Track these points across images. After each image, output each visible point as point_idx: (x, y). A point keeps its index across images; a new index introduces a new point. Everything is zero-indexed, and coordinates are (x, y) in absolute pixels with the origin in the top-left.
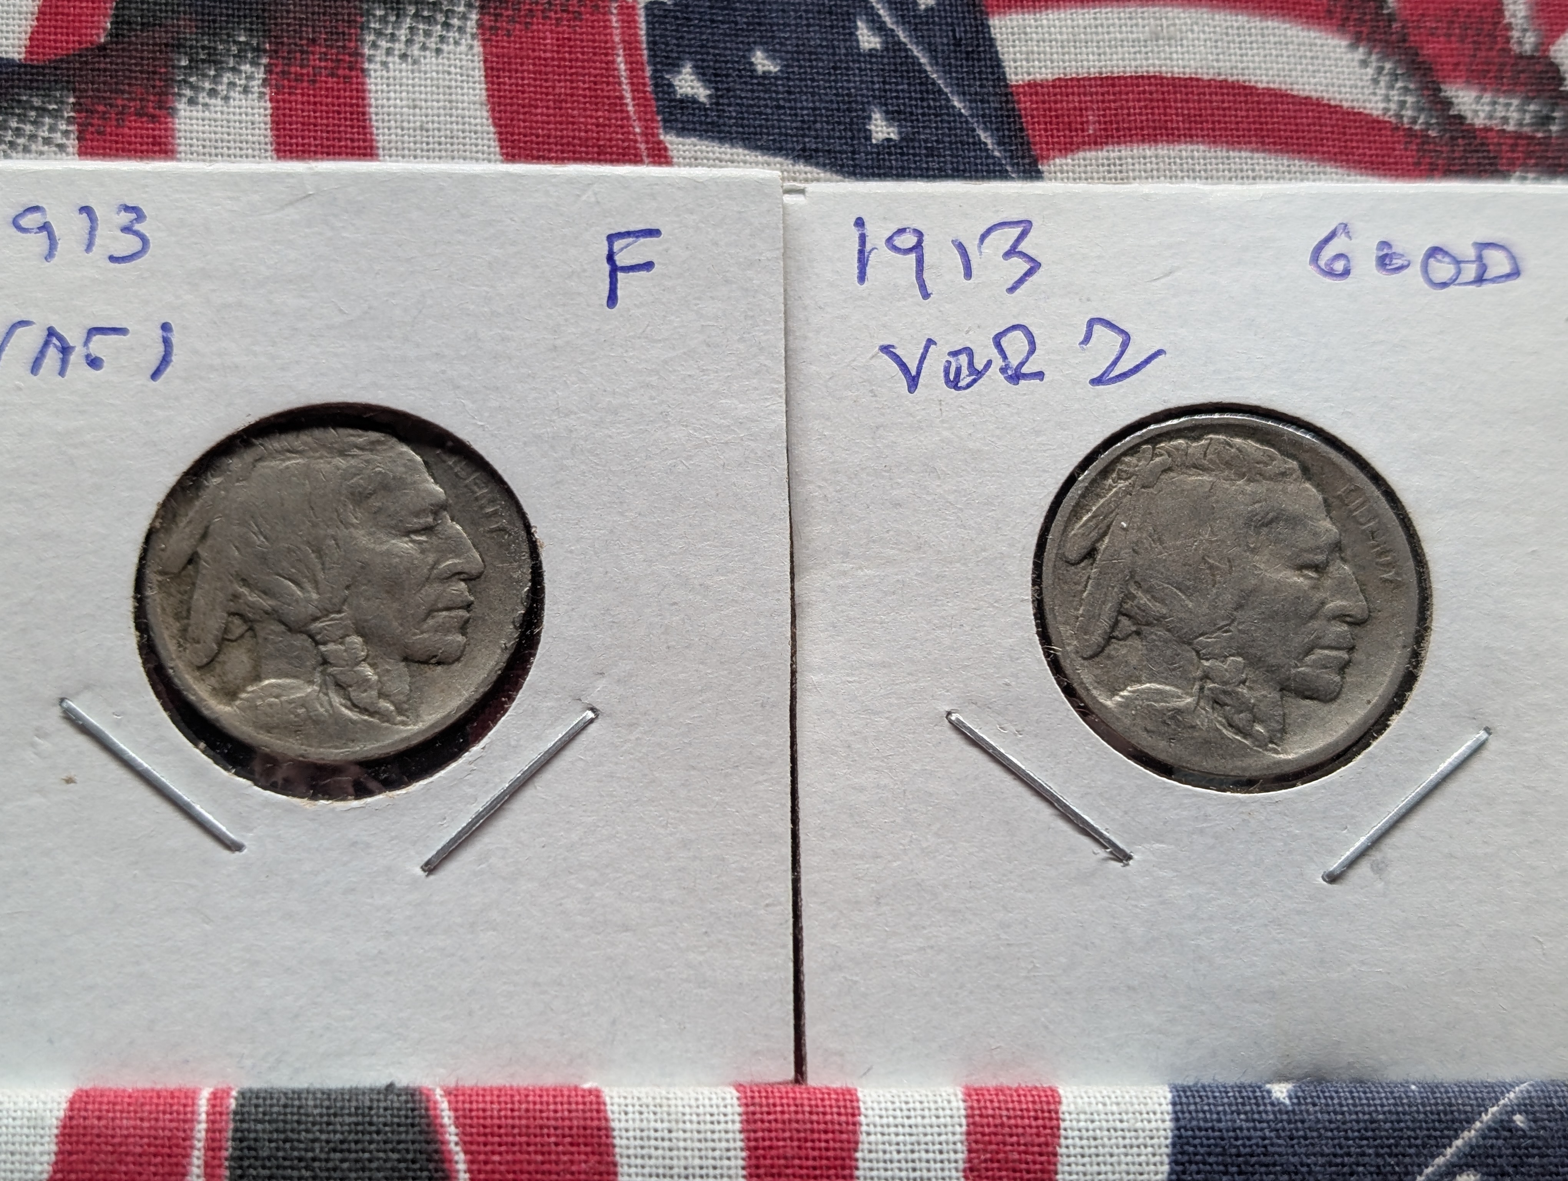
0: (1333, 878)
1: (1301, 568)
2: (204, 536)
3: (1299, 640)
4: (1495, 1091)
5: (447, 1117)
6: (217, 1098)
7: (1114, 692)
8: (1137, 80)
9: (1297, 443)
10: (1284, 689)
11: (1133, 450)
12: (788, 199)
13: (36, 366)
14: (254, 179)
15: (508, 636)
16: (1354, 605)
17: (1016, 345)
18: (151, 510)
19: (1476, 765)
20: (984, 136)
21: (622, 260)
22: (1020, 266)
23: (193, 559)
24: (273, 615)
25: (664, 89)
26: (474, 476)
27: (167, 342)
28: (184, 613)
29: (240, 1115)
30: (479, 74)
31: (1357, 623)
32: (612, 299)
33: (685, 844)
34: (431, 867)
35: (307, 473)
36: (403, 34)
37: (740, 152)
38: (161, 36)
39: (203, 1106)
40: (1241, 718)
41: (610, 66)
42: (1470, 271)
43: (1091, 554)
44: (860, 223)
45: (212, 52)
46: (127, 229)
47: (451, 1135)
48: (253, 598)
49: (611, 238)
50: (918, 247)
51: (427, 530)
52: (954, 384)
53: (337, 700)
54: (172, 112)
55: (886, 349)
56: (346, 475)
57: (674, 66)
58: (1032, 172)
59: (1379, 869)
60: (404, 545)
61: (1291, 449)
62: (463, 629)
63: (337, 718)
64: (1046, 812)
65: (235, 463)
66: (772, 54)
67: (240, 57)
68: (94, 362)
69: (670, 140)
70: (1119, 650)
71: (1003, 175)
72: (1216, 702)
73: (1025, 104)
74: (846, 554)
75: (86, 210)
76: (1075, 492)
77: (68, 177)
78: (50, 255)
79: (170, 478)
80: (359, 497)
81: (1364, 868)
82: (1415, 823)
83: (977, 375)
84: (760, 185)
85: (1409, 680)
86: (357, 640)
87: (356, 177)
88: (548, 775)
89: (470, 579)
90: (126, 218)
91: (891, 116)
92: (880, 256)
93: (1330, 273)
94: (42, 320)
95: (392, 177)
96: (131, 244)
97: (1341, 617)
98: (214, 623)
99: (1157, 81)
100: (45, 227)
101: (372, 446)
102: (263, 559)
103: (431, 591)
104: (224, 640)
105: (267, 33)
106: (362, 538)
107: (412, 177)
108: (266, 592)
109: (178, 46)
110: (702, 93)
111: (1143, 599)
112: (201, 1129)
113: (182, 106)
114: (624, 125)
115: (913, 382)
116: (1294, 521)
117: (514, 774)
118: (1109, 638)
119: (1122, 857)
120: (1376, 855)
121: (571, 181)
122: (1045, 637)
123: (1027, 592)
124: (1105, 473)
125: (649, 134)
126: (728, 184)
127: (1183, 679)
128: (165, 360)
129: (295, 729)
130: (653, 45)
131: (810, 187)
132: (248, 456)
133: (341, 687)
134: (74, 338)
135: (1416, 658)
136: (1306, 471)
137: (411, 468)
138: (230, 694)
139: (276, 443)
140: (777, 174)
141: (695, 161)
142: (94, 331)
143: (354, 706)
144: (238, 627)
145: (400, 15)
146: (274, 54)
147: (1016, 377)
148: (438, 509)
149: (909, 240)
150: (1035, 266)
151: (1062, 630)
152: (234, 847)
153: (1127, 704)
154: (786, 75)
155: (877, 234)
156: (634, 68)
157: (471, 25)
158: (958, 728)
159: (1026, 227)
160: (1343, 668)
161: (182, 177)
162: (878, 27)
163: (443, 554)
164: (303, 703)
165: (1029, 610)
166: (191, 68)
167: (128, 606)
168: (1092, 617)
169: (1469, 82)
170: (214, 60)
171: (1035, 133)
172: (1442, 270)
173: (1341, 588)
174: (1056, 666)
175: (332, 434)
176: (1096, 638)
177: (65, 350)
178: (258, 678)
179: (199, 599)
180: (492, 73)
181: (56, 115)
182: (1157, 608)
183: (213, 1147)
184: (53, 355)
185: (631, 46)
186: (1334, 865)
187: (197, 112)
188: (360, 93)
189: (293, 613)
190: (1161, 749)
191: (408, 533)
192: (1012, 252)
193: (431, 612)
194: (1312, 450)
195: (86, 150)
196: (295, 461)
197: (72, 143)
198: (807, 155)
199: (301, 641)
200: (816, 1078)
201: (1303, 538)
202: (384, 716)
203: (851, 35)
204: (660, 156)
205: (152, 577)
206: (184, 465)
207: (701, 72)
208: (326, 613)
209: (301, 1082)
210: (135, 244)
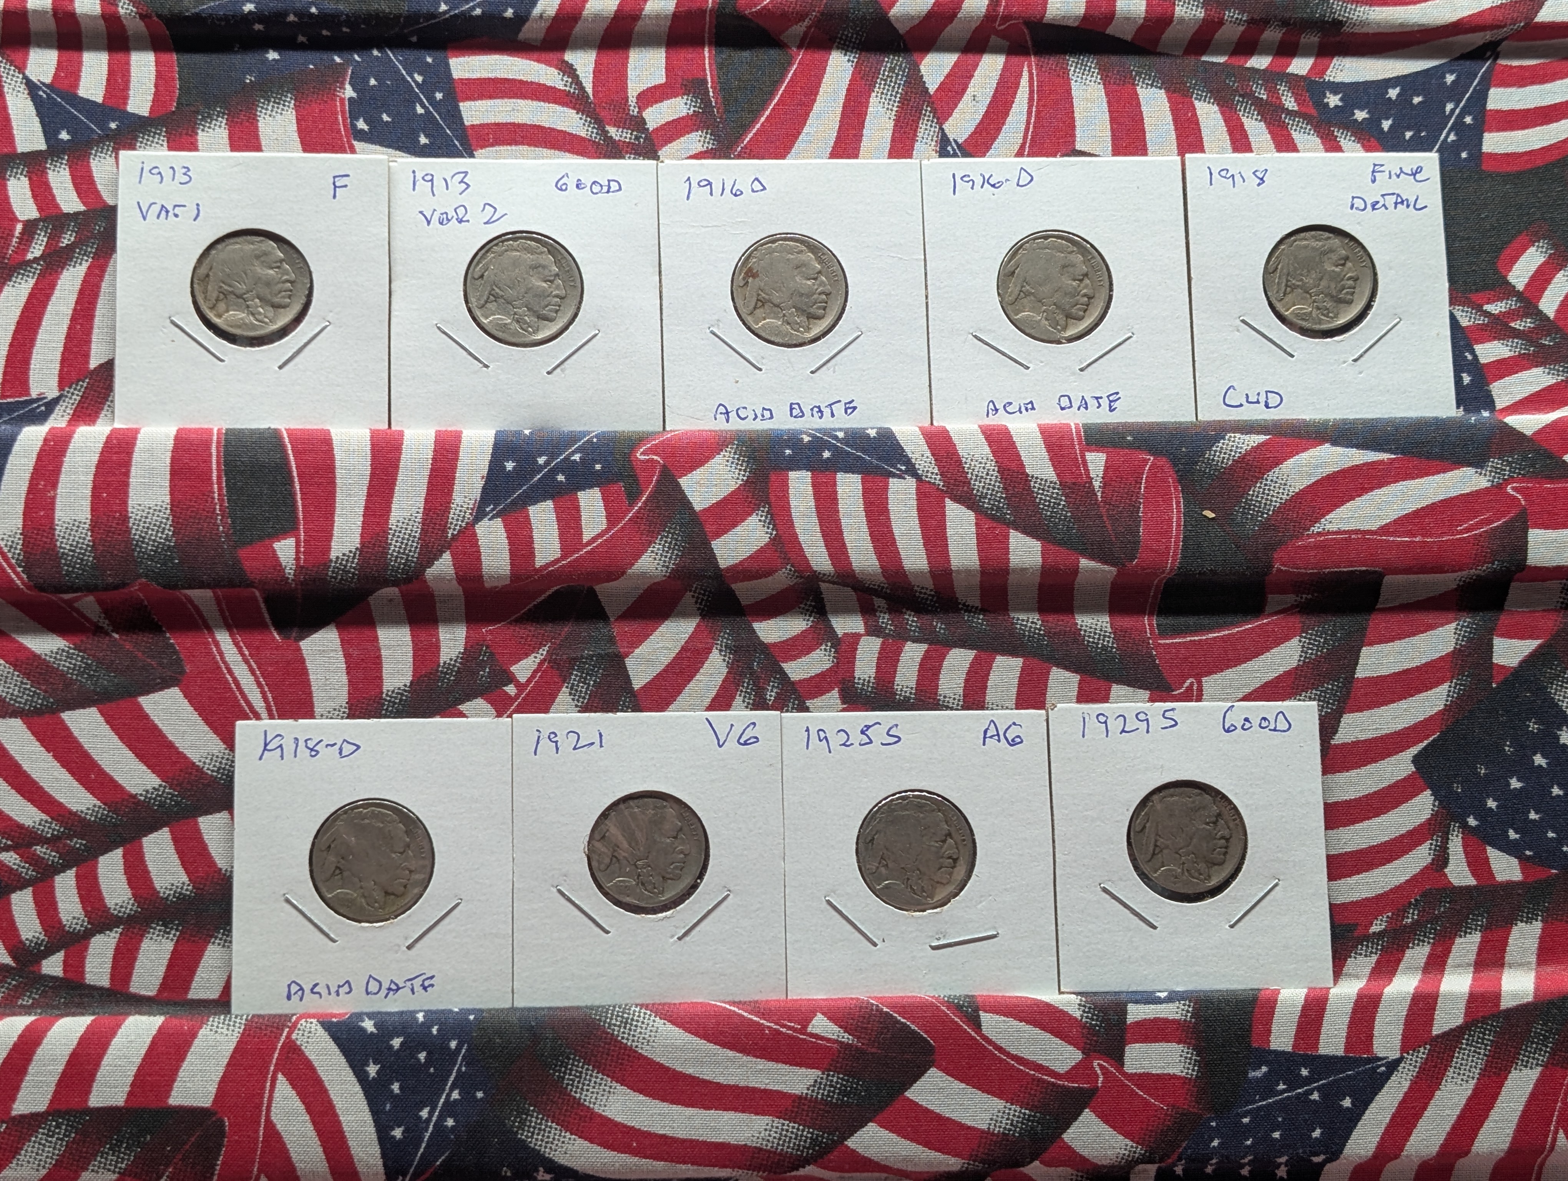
0: (549, 373)
1: (545, 281)
2: (211, 269)
3: (543, 304)
4: (589, 433)
5: (285, 435)
6: (219, 430)
7: (487, 318)
8: (506, 124)
9: (546, 243)
10: (538, 318)
11: (496, 245)
12: (391, 164)
13: (158, 217)
14: (223, 158)
15: (303, 300)
16: (562, 293)
17: (461, 211)
18: (195, 261)
19: (594, 340)
20: (456, 143)
21: (337, 184)
22: (464, 186)
23: (208, 276)
24: (232, 293)
25: (354, 126)
26: (292, 251)
27: (198, 210)
28: (205, 292)
29: (226, 434)
30: (294, 121)
31: (562, 298)
32: (334, 197)
33: (356, 362)
34: (280, 367)
35: (241, 250)
36: (270, 108)
37: (378, 147)
38: (193, 109)
39: (215, 432)
40: (525, 326)
41: (337, 118)
42: (605, 189)
43: (482, 276)
44: (414, 172)
45: (209, 113)
46: (185, 174)
47: (287, 440)
48: (226, 287)
49: (334, 177)
50: (432, 180)
51: (278, 267)
52: (441, 223)
53: (252, 318)
54: (197, 134)
55: (421, 212)
56: (254, 250)
57: (357, 119)
58: (472, 156)
59: (562, 370)
60: (271, 272)
61: (545, 244)
62: (290, 297)
63: (252, 323)
64: (465, 353)
65: (219, 246)
66: (388, 115)
67: (218, 116)
68: (176, 216)
69: (355, 143)
70: (489, 305)
71: (462, 156)
72: (518, 321)
73: (470, 132)
74: (407, 276)
75: (172, 168)
76: (478, 257)
77: (166, 157)
78: (161, 182)
79: (200, 251)
80: (257, 257)
81: (558, 370)
82: (574, 357)
83: (448, 220)
84: (381, 161)
85: (576, 315)
86: (257, 300)
87: (256, 157)
88: (315, 341)
89: (291, 282)
90: (184, 170)
91: (426, 136)
92: (420, 183)
93: (561, 190)
94: (160, 202)
95: (267, 157)
96: (187, 179)
97: (557, 296)
98: (215, 295)
99: (513, 124)
100: (160, 173)
101: (261, 241)
102: (228, 275)
103: (280, 286)
104: (217, 300)
105: (226, 108)
106: (259, 270)
107: (273, 158)
108: (230, 286)
109: (198, 113)
110: (366, 128)
111: (497, 290)
112: (215, 438)
113: (199, 131)
114: (341, 139)
115: (429, 223)
116: (544, 267)
117: (305, 341)
118: (486, 302)
119: (487, 366)
120: (562, 367)
121: (322, 159)
122: (467, 302)
123: (461, 288)
124: (487, 252)
125: (349, 142)
126: (371, 160)
127: (507, 314)
128: (198, 215)
129: (239, 327)
130: (350, 112)
131: (400, 160)
132: (224, 244)
133: (253, 314)
134: (170, 208)
135: (579, 308)
136: (549, 251)
137: (273, 248)
138: (219, 316)
139: (232, 241)
140: (385, 157)
141: (363, 152)
142: (175, 206)
143: (257, 320)
144: (222, 296)
145: (269, 101)
146: (228, 115)
147: (460, 221)
148: (281, 261)
149: (429, 178)
150: (468, 186)
151: (473, 300)
152: (222, 361)
153: (491, 322)
154: (393, 122)
155: (419, 176)
156: (344, 120)
157: (292, 105)
158: (439, 328)
159: (466, 173)
160: (557, 312)
161: (201, 157)
162: (423, 106)
163: (283, 274)
164: (242, 319)
165: (462, 293)
166: (203, 119)
167: (189, 290)
168: (481, 296)
169: (615, 126)
170: (210, 116)
171: (473, 142)
172: (596, 188)
173: (558, 287)
174: (470, 310)
175: (249, 238)
176: (482, 302)
177: (167, 212)
178: (227, 311)
179: (209, 287)
180: (298, 121)
181: (160, 134)
182: (501, 293)
183: (218, 442)
184: (163, 213)
185: (343, 112)
186: (549, 369)
187: (205, 134)
188: (257, 128)
189: (238, 292)
190: (500, 335)
191: (272, 268)
192: (462, 182)
193: (280, 292)
194: (551, 245)
195: (170, 148)
196: (238, 246)
197: (165, 144)
198: (399, 148)
199: (241, 300)
200: (393, 428)
201: (546, 272)
202: (266, 323)
203: (415, 109)
204: (353, 150)
205: (196, 281)
206: (204, 247)
207: (365, 121)
208: (248, 292)
209: (243, 427)
210: (188, 179)
